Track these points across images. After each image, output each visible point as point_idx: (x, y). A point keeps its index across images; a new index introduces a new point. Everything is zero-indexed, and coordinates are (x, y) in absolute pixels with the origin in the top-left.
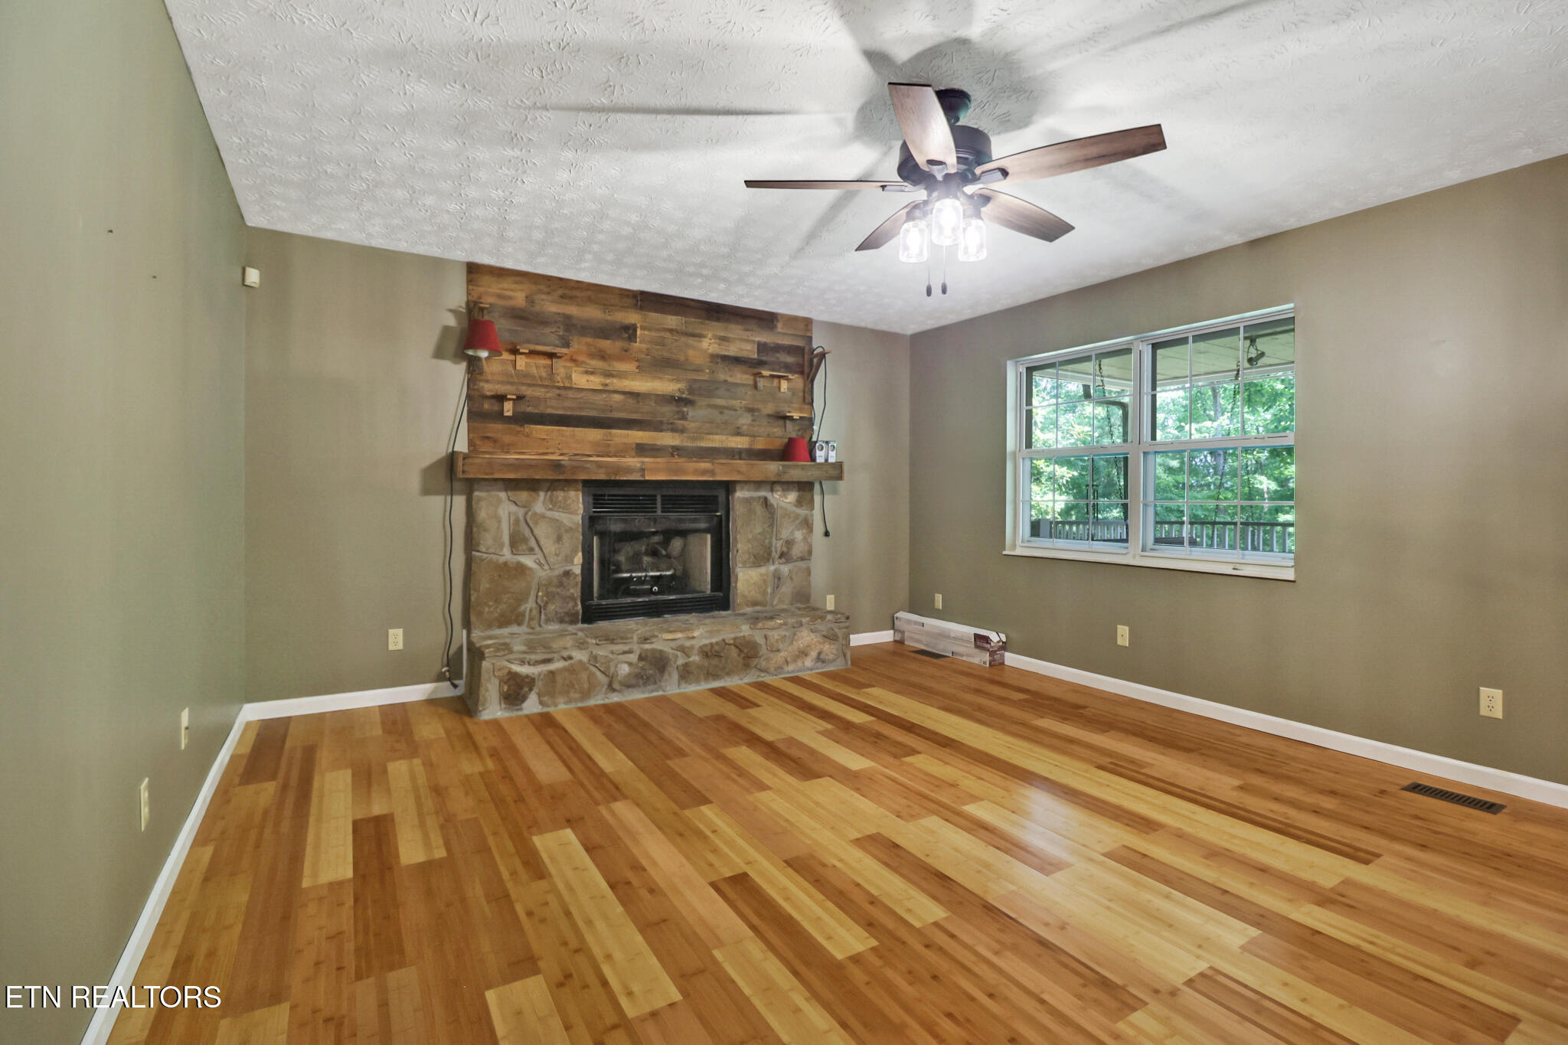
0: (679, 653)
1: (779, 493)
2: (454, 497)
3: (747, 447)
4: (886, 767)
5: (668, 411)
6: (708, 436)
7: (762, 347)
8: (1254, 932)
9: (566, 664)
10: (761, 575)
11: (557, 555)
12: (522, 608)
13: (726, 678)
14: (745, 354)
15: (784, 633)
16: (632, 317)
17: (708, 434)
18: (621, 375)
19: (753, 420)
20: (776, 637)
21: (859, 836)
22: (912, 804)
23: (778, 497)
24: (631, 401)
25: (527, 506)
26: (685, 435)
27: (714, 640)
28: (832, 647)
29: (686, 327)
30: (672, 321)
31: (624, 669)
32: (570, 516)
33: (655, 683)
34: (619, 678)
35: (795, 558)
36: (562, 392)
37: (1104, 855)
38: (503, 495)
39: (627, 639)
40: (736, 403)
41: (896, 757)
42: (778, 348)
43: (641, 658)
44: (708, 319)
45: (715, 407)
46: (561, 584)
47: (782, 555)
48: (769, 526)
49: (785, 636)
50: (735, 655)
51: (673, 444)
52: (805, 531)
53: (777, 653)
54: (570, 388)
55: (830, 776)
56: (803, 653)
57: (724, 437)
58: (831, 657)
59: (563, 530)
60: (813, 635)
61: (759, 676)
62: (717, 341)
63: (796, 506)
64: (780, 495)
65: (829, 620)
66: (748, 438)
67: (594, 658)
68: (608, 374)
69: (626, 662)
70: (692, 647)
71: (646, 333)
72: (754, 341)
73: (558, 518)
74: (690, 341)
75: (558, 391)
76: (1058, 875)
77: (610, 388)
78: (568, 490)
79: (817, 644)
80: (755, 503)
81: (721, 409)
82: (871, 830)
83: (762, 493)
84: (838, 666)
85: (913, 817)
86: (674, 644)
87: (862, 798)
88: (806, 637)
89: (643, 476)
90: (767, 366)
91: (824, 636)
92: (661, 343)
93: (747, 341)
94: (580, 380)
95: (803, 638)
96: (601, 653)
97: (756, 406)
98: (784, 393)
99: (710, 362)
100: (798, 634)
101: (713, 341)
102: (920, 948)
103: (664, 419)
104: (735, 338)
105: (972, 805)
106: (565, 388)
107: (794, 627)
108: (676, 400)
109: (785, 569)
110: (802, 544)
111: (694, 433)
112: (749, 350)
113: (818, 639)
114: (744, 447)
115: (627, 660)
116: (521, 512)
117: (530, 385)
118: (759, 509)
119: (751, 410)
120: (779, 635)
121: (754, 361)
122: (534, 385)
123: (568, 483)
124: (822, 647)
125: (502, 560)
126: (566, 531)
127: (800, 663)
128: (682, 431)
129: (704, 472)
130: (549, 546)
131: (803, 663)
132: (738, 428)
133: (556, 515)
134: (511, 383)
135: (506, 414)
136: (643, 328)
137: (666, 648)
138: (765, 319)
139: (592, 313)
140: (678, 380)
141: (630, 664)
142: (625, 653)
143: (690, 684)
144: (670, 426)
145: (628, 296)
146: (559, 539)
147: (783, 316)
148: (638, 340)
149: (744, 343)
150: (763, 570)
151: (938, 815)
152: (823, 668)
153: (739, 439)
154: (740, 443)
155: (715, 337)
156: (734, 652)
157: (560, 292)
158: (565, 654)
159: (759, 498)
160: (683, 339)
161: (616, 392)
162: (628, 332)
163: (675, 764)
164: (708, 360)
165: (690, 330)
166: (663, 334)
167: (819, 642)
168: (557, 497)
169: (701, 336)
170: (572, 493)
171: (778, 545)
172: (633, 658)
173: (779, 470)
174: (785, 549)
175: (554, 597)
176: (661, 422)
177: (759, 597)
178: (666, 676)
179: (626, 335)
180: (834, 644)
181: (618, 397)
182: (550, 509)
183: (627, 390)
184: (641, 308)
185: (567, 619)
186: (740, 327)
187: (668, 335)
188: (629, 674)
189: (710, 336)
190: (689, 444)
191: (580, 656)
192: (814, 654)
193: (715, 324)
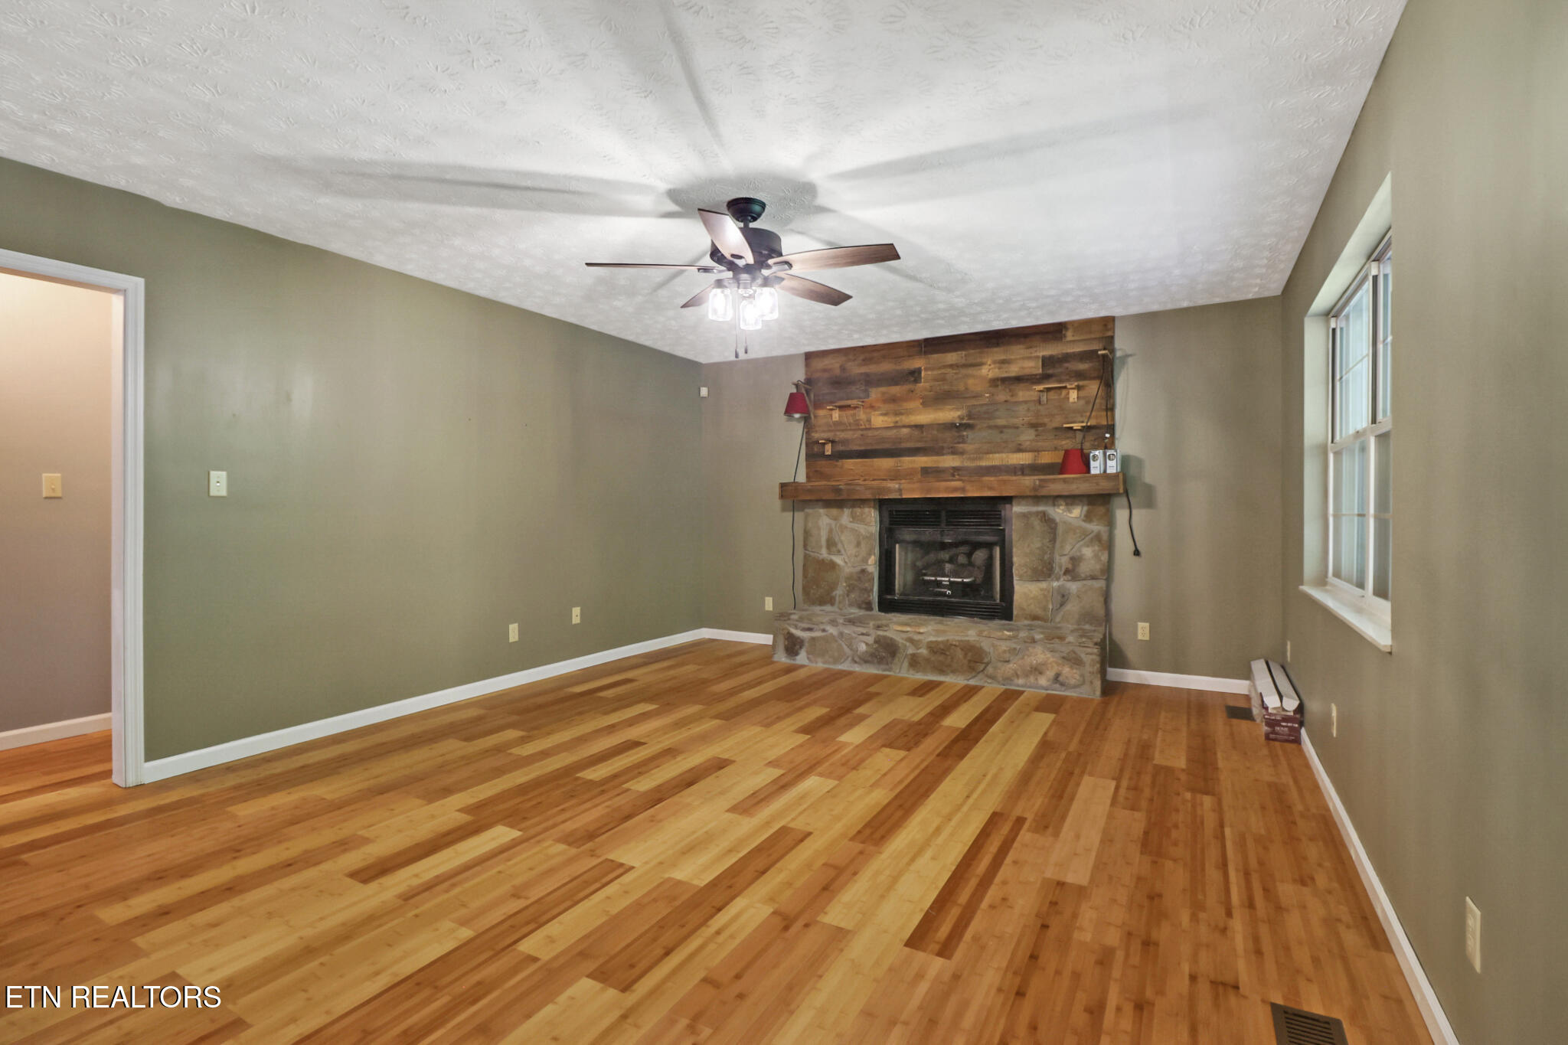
0: (908, 644)
1: (1062, 507)
2: (796, 514)
3: (1030, 462)
5: (948, 435)
6: (988, 456)
7: (1047, 362)
9: (824, 634)
10: (1041, 590)
11: (856, 556)
12: (834, 593)
13: (951, 675)
14: (1027, 372)
15: (1014, 646)
16: (918, 363)
17: (988, 453)
18: (908, 412)
19: (1036, 436)
20: (1004, 648)
23: (1061, 512)
24: (916, 433)
25: (836, 519)
26: (964, 457)
27: (940, 639)
28: (1075, 671)
29: (966, 360)
30: (952, 357)
31: (863, 647)
32: (866, 527)
33: (887, 664)
34: (859, 653)
35: (1083, 575)
36: (864, 432)
38: (822, 511)
39: (864, 624)
40: (1018, 421)
42: (1066, 358)
43: (876, 642)
44: (988, 347)
45: (996, 427)
46: (859, 579)
47: (1067, 572)
48: (1050, 541)
49: (1015, 649)
50: (961, 656)
51: (954, 466)
52: (1097, 548)
53: (1005, 664)
54: (870, 429)
56: (1037, 670)
57: (1004, 455)
58: (1073, 682)
59: (861, 537)
60: (1049, 655)
61: (986, 682)
62: (997, 365)
63: (1084, 521)
64: (1063, 510)
65: (1069, 643)
66: (1030, 453)
67: (841, 634)
68: (896, 414)
69: (864, 642)
70: (919, 641)
71: (929, 373)
72: (1038, 357)
73: (857, 528)
74: (970, 371)
75: (861, 432)
77: (899, 424)
78: (864, 507)
79: (1054, 664)
80: (1032, 519)
81: (1001, 429)
83: (1041, 508)
84: (1081, 693)
86: (905, 636)
88: (1039, 655)
89: (901, 495)
90: (1054, 378)
91: (1064, 658)
92: (943, 379)
93: (1030, 358)
94: (879, 420)
95: (1036, 655)
96: (846, 631)
97: (1040, 421)
98: (1075, 403)
99: (990, 386)
100: (1031, 649)
101: (992, 366)
103: (945, 445)
104: (1016, 359)
106: (866, 429)
107: (1025, 642)
108: (957, 427)
109: (1073, 587)
110: (1093, 562)
111: (973, 454)
112: (1033, 367)
113: (1054, 659)
114: (1027, 463)
115: (866, 641)
116: (833, 523)
117: (843, 431)
118: (1036, 523)
119: (1034, 426)
120: (1007, 647)
121: (1038, 377)
122: (846, 430)
123: (862, 502)
124: (1060, 669)
125: (821, 557)
126: (863, 539)
127: (1032, 679)
128: (962, 453)
129: (956, 489)
130: (851, 550)
131: (1036, 679)
132: (1020, 445)
133: (855, 526)
134: (830, 431)
135: (827, 453)
136: (926, 369)
137: (899, 639)
138: (1054, 332)
139: (886, 367)
140: (957, 409)
141: (867, 644)
142: (863, 634)
143: (917, 672)
144: (950, 451)
145: (913, 346)
146: (858, 544)
147: (1072, 323)
148: (923, 380)
149: (1025, 360)
150: (1044, 585)
152: (1060, 691)
153: (1020, 455)
154: (1023, 459)
155: (994, 362)
156: (960, 654)
157: (862, 357)
158: (822, 627)
159: (1038, 513)
160: (964, 371)
161: (904, 426)
162: (914, 375)
164: (988, 385)
165: (971, 360)
166: (943, 371)
167: (1056, 663)
168: (856, 513)
169: (981, 364)
170: (867, 510)
171: (1062, 561)
172: (870, 640)
173: (1035, 484)
174: (1070, 566)
175: (853, 588)
176: (942, 448)
177: (1039, 612)
178: (896, 660)
179: (913, 379)
180: (1076, 669)
181: (905, 431)
182: (851, 522)
183: (913, 424)
184: (926, 353)
185: (864, 606)
186: (1021, 346)
187: (949, 370)
188: (866, 652)
189: (989, 363)
190: (967, 464)
191: (832, 630)
192: (1050, 674)
193: (995, 349)
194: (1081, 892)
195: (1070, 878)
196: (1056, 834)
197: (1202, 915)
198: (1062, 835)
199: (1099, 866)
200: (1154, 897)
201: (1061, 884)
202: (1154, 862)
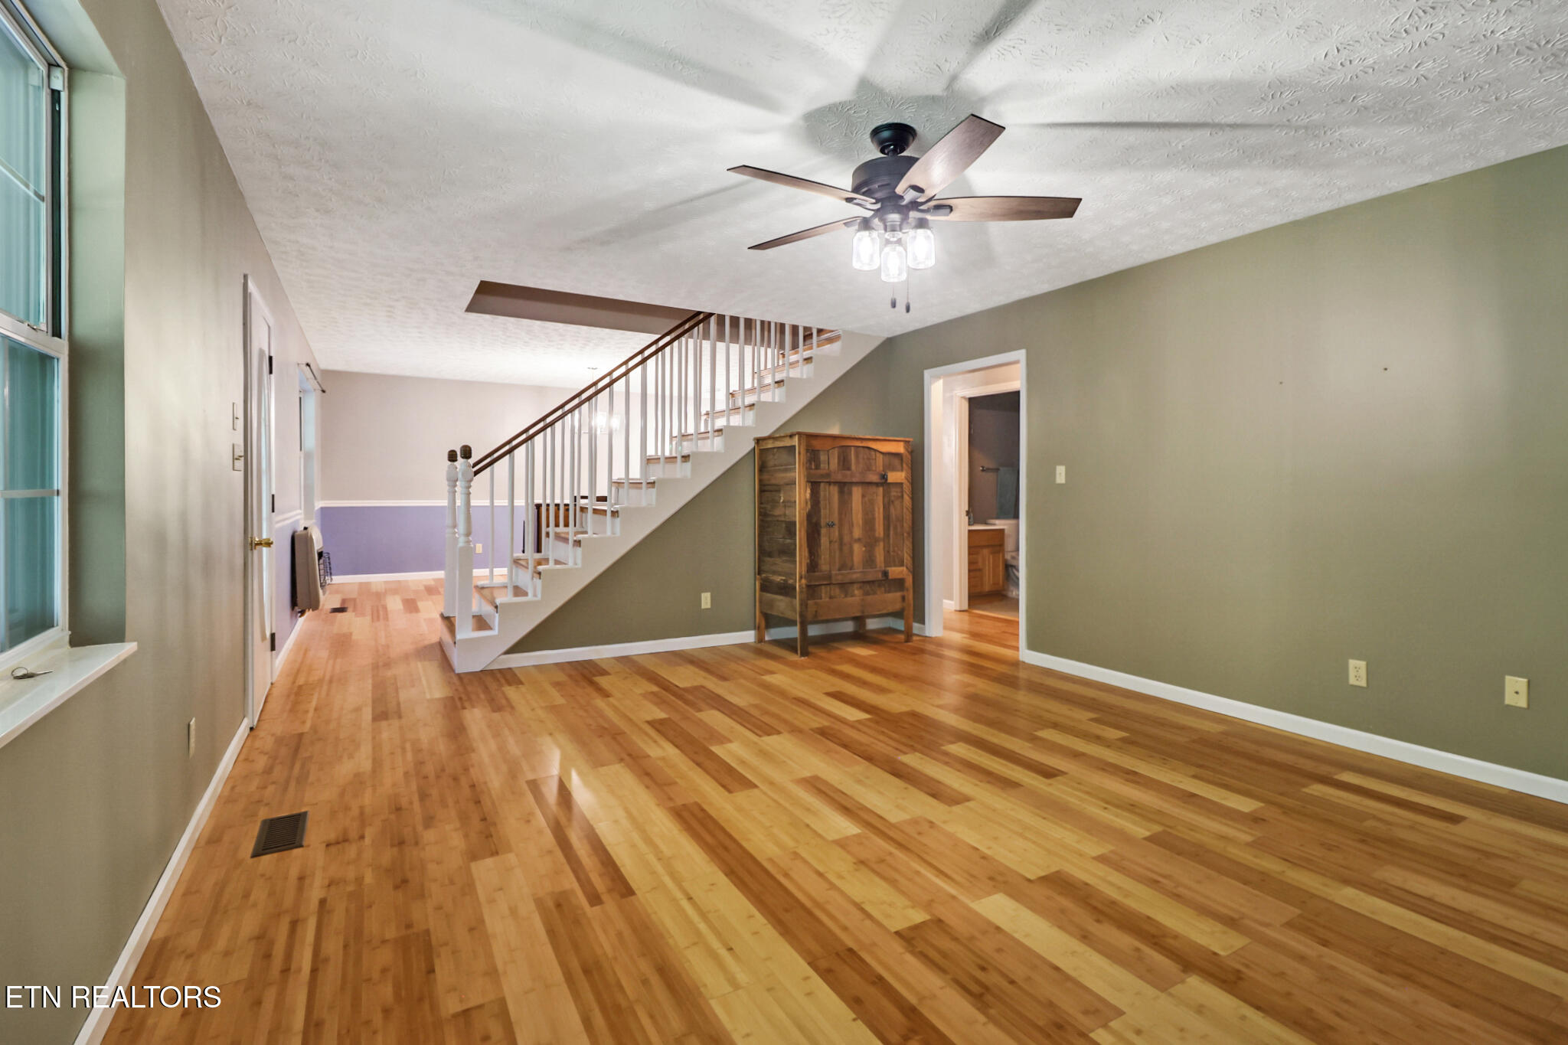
4: (954, 897)
8: (716, 749)
21: (967, 804)
22: (916, 836)
37: (756, 786)
41: (939, 922)
55: (1029, 880)
76: (807, 774)
82: (956, 809)
85: (915, 822)
87: (976, 845)
102: (916, 745)
105: (849, 834)
151: (890, 824)
163: (1293, 912)
194: (473, 856)
195: (489, 862)
196: (539, 903)
197: (350, 888)
198: (532, 906)
199: (469, 887)
200: (402, 883)
201: (495, 853)
202: (409, 926)
